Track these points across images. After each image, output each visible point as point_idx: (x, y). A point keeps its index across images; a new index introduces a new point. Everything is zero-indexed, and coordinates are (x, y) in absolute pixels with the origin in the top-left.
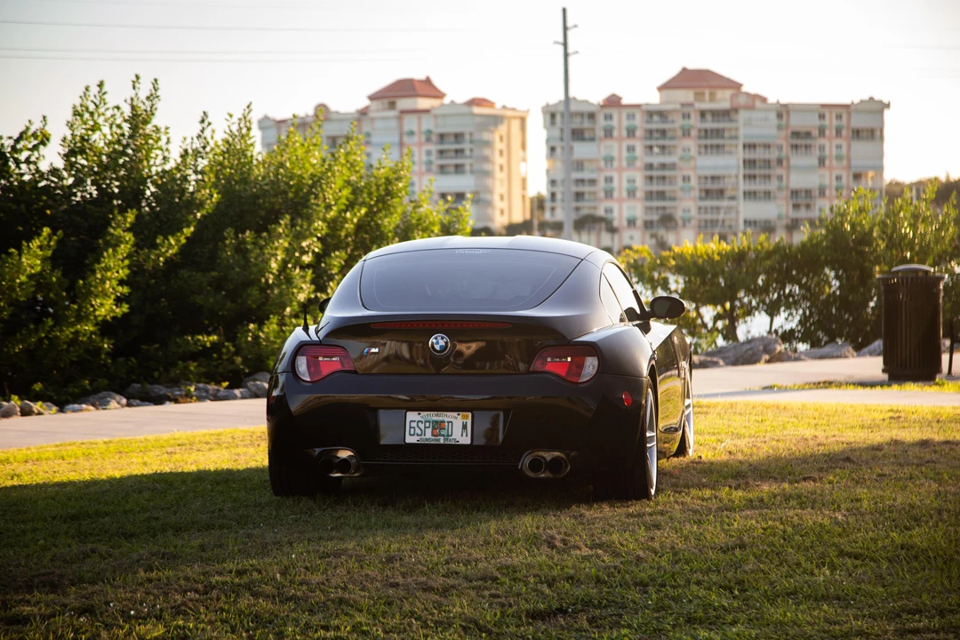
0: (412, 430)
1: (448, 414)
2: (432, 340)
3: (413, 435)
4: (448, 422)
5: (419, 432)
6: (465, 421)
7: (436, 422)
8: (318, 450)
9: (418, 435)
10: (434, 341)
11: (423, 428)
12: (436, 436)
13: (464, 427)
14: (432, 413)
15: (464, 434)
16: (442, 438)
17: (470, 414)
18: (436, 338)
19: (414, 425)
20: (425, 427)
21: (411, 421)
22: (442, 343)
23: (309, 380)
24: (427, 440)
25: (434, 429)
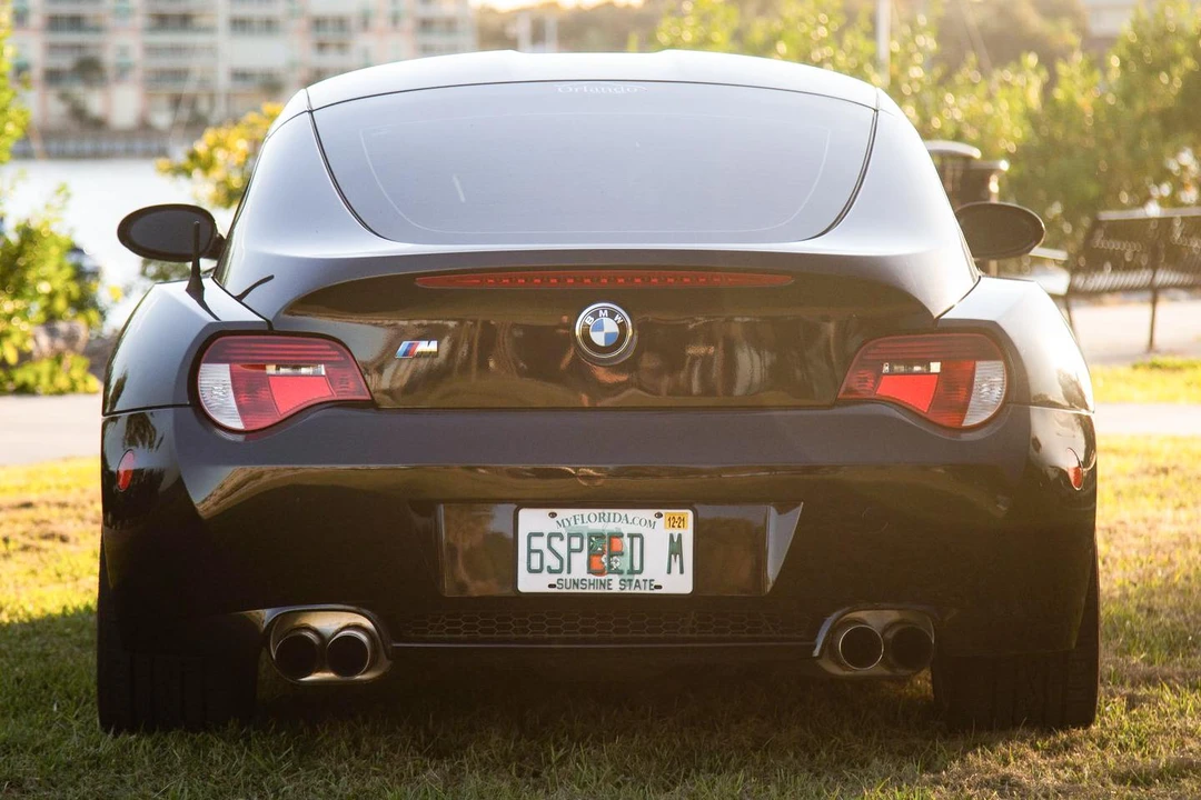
0: (536, 558)
1: (632, 513)
2: (584, 318)
3: (539, 571)
4: (632, 536)
5: (554, 563)
6: (676, 532)
7: (600, 536)
8: (267, 615)
9: (551, 571)
10: (590, 321)
11: (564, 554)
12: (601, 573)
13: (675, 548)
14: (586, 512)
15: (676, 567)
16: (616, 579)
17: (689, 515)
18: (595, 315)
19: (538, 543)
20: (570, 551)
21: (531, 535)
22: (611, 326)
23: (238, 425)
24: (575, 584)
25: (592, 553)
